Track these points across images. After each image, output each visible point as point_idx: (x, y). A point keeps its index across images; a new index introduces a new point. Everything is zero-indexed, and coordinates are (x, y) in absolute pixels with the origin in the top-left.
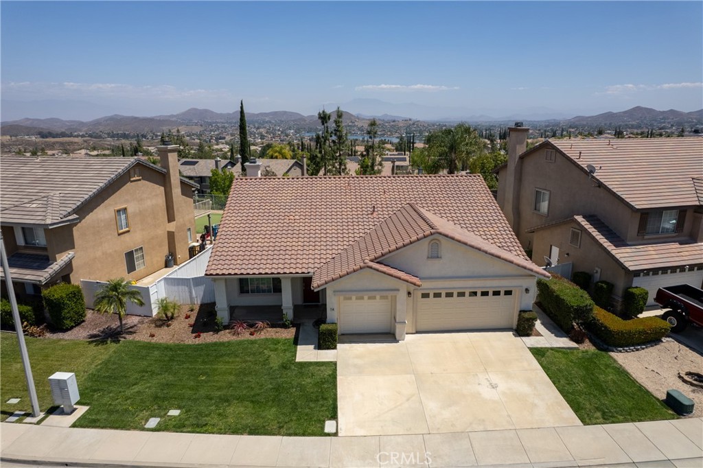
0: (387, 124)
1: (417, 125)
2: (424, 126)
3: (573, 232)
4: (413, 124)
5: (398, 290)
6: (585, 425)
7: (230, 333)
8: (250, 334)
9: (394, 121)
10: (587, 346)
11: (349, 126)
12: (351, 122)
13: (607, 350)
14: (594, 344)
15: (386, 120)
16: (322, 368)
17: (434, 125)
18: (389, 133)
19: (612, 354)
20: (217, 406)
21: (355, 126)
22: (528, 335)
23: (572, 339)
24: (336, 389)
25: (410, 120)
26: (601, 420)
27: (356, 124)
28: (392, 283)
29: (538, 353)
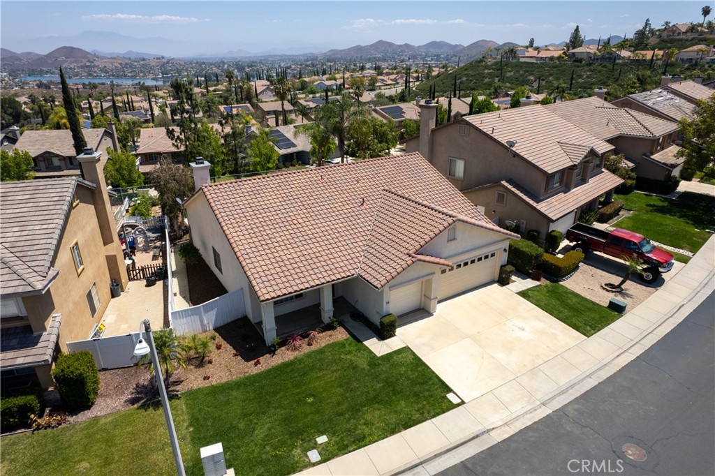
0: (136, 64)
1: (172, 63)
2: (180, 65)
3: (499, 194)
4: (168, 62)
5: (434, 273)
6: (589, 337)
7: (288, 349)
8: (308, 345)
9: (144, 60)
10: (544, 282)
11: (87, 66)
12: (89, 61)
13: (557, 281)
14: (547, 279)
15: (133, 57)
16: (404, 355)
17: (191, 63)
18: (141, 74)
19: (561, 283)
20: (354, 418)
21: (94, 66)
22: (508, 284)
23: (533, 279)
24: (430, 368)
25: (163, 58)
26: (593, 331)
27: (96, 64)
28: (430, 268)
29: (523, 294)
